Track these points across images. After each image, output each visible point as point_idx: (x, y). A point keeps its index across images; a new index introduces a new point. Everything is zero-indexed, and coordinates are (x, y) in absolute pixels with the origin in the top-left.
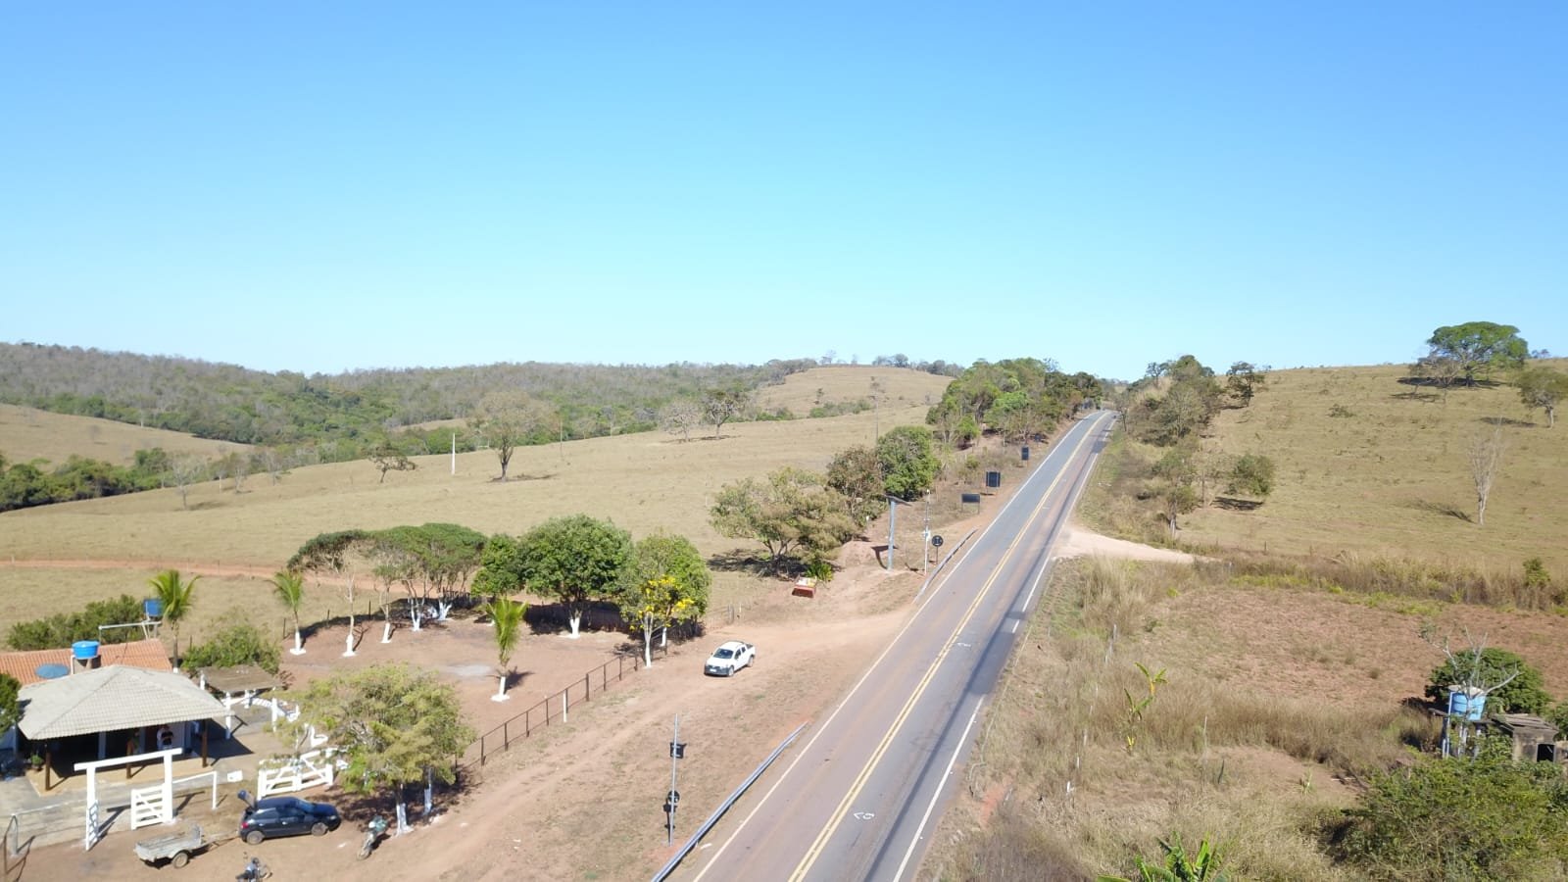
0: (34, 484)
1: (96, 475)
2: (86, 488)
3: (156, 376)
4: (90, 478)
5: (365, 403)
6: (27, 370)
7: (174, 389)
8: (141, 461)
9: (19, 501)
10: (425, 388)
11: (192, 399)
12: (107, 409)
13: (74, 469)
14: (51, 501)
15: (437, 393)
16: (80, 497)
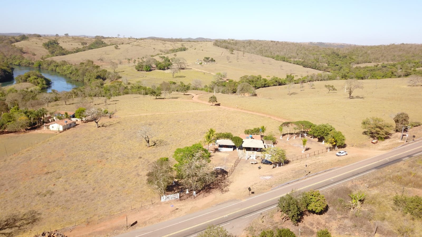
0: (266, 83)
1: (278, 81)
2: (276, 84)
3: (298, 50)
4: (276, 81)
5: (348, 57)
6: (271, 48)
7: (301, 53)
8: (287, 77)
9: (263, 86)
10: (366, 53)
11: (304, 56)
12: (286, 59)
13: (274, 79)
14: (269, 86)
15: (369, 54)
16: (274, 85)
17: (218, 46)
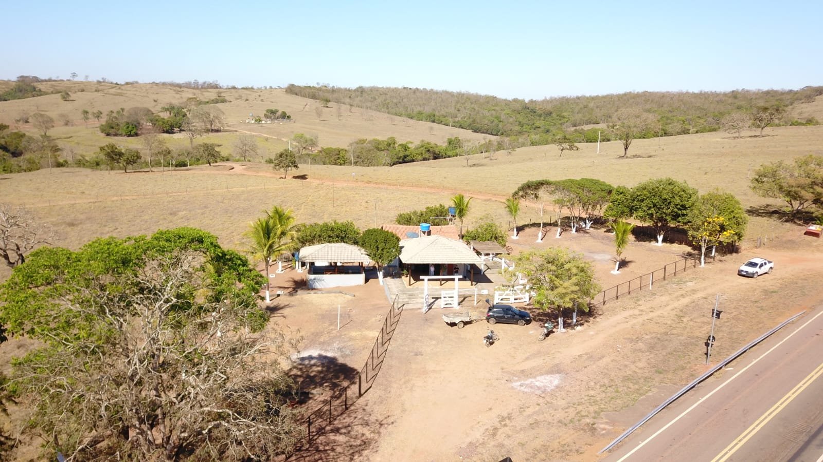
0: (407, 153)
1: (431, 150)
2: (427, 155)
3: (457, 102)
4: (429, 151)
5: (554, 115)
6: (405, 100)
7: (465, 108)
8: (450, 143)
9: (401, 160)
10: (586, 107)
11: (472, 114)
12: (437, 118)
13: (422, 147)
14: (413, 161)
15: (592, 109)
16: (425, 159)
17: (296, 94)
